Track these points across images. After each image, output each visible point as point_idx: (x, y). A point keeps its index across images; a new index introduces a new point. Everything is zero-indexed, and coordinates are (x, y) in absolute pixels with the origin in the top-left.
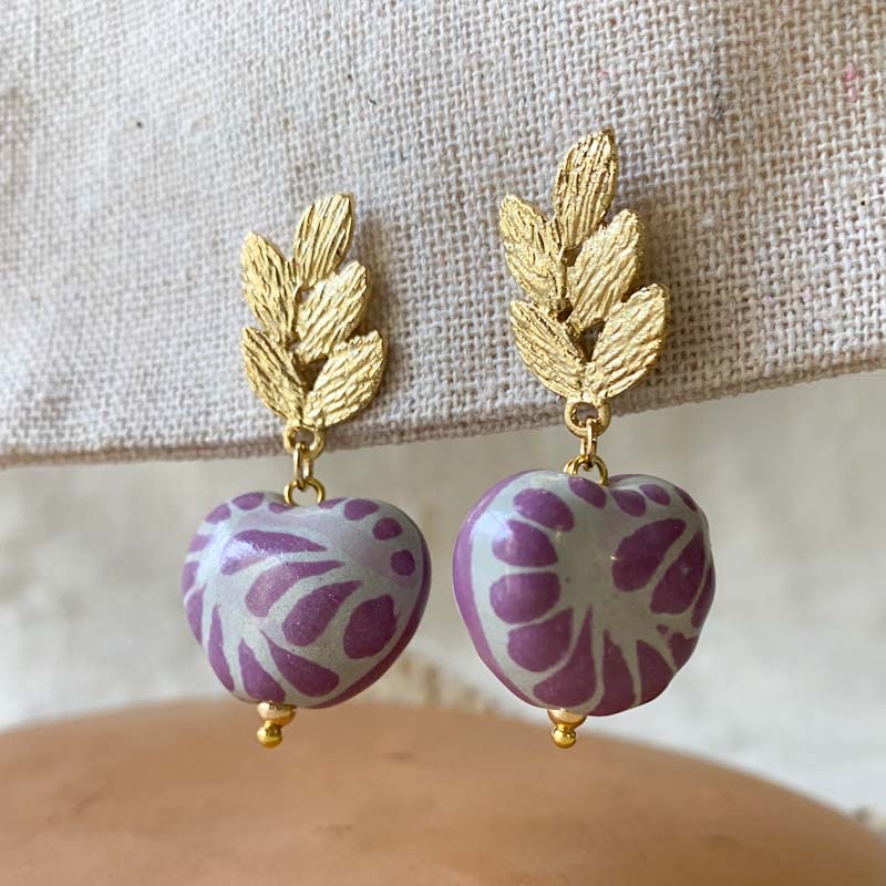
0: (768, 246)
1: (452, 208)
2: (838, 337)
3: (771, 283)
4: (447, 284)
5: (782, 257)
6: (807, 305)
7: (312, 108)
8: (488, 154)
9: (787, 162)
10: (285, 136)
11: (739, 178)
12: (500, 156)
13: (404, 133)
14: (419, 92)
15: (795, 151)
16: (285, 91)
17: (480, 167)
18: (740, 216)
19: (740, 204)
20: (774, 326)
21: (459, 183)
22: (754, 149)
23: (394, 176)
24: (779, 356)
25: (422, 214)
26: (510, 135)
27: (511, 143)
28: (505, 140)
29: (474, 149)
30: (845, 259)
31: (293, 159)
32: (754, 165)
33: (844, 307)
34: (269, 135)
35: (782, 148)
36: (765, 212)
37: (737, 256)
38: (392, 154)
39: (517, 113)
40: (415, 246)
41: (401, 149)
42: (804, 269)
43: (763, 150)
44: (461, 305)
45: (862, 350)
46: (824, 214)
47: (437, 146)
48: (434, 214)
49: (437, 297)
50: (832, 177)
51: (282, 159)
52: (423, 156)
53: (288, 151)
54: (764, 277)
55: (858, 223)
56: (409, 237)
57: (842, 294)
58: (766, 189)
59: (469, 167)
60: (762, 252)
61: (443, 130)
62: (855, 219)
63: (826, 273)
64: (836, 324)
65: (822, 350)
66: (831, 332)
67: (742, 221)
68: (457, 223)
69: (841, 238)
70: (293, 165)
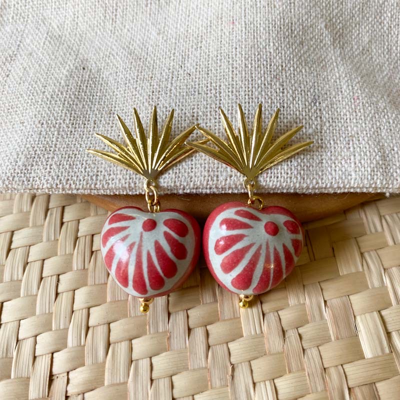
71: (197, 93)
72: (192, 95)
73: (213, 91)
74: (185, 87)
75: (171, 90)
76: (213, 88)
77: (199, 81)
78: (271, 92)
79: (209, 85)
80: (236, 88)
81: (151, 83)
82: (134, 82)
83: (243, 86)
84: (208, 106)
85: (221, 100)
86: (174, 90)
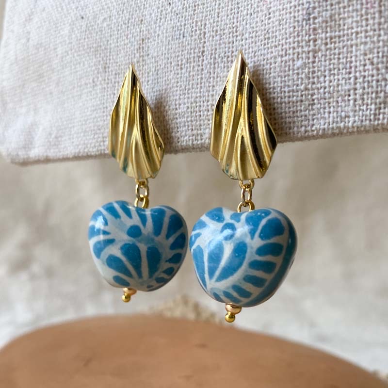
0: (325, 76)
1: (199, 57)
2: (351, 119)
3: (325, 93)
4: (193, 88)
5: (331, 82)
6: (340, 104)
7: (153, 15)
8: (216, 36)
9: (337, 38)
10: (140, 26)
11: (315, 46)
12: (221, 36)
13: (186, 27)
14: (195, 10)
15: (341, 33)
16: (144, 8)
17: (213, 40)
18: (314, 62)
19: (314, 57)
20: (325, 113)
21: (204, 47)
22: (323, 32)
23: (179, 43)
24: (326, 126)
25: (188, 60)
26: (226, 28)
27: (226, 31)
28: (224, 30)
29: (212, 33)
30: (358, 84)
31: (142, 35)
32: (322, 39)
33: (355, 106)
34: (134, 25)
35: (336, 31)
36: (325, 61)
37: (311, 80)
38: (180, 35)
39: (231, 19)
40: (183, 73)
41: (184, 33)
42: (340, 88)
43: (327, 32)
44: (197, 97)
45: (362, 126)
46: (351, 62)
47: (198, 32)
48: (192, 60)
49: (188, 94)
50: (357, 45)
51: (137, 35)
52: (192, 36)
53: (140, 32)
54: (322, 91)
55: (366, 68)
56: (181, 69)
57: (355, 100)
58: (327, 50)
59: (208, 41)
60: (322, 79)
61: (201, 25)
62: (365, 65)
63: (349, 90)
64: (351, 114)
65: (344, 125)
66: (349, 117)
67: (315, 65)
68: (200, 64)
69: (358, 74)
70: (141, 38)
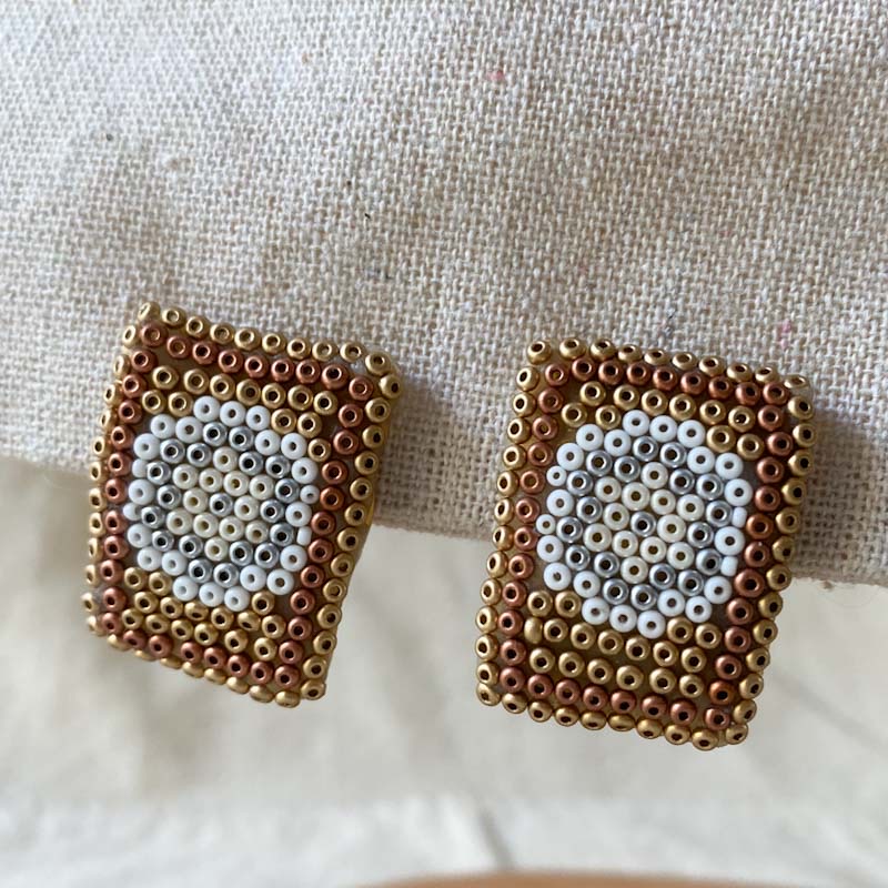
71: (382, 274)
72: (369, 277)
73: (423, 279)
74: (354, 251)
75: (319, 252)
76: (421, 269)
77: (391, 242)
78: (561, 302)
79: (414, 258)
80: (478, 280)
81: (271, 217)
82: (228, 204)
83: (495, 277)
84: (407, 316)
85: (437, 306)
86: (325, 256)
